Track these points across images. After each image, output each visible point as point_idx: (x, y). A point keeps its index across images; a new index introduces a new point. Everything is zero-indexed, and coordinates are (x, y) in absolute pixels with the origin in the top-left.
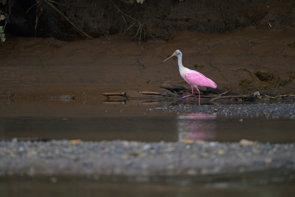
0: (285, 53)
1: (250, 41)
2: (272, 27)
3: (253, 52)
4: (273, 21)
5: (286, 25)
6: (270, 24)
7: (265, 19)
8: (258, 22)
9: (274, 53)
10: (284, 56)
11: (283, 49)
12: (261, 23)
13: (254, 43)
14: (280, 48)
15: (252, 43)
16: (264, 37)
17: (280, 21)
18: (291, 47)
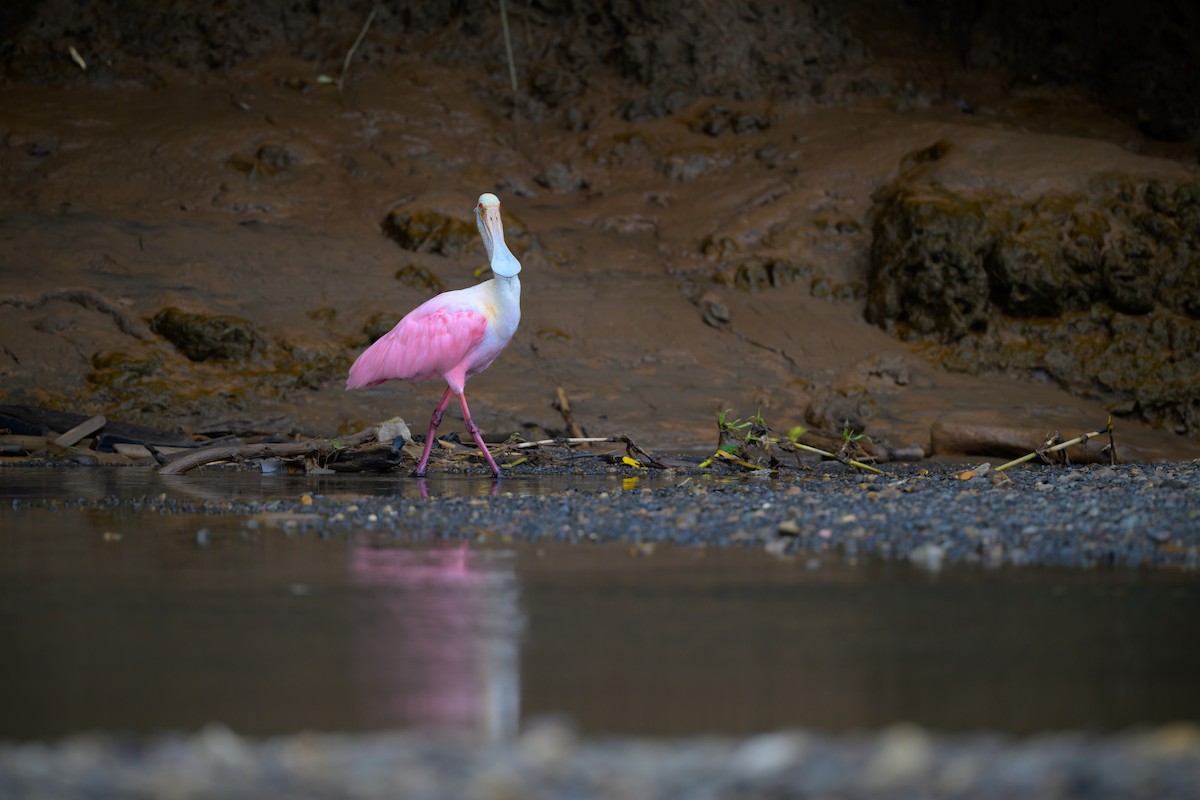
0: (236, 208)
1: (17, 141)
2: (90, 68)
3: (67, 204)
4: (84, 39)
5: (147, 57)
6: (74, 53)
7: (42, 25)
8: (9, 42)
9: (183, 208)
10: (243, 224)
11: (223, 188)
12: (26, 48)
13: (47, 153)
14: (200, 181)
15: (34, 154)
16: (79, 124)
17: (118, 34)
18: (253, 175)
